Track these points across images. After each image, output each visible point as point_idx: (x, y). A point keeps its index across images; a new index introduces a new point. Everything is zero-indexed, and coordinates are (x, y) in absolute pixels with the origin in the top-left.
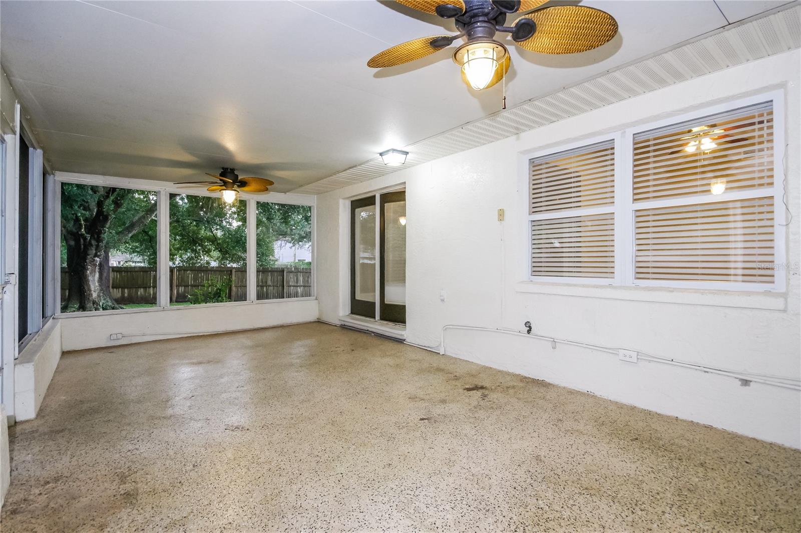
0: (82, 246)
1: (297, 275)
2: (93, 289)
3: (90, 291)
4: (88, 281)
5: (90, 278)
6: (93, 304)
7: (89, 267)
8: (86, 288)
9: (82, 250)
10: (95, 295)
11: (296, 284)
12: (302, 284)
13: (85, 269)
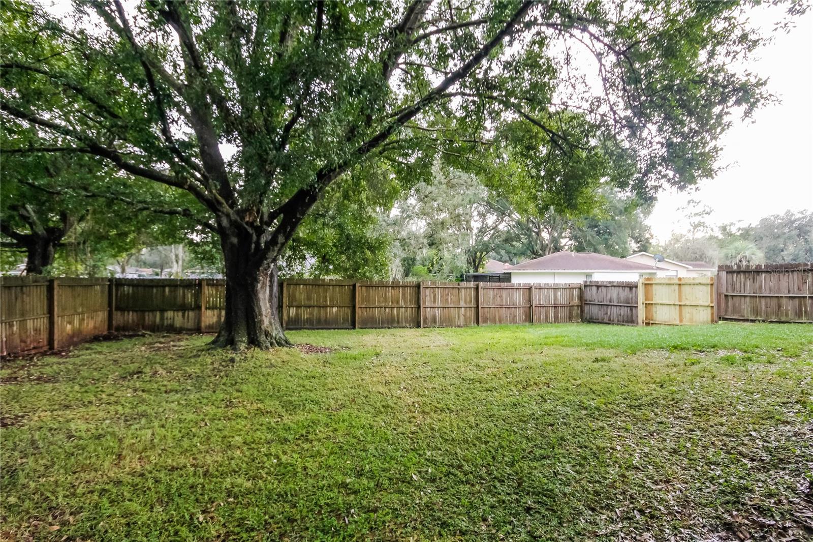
0: (253, 246)
1: (434, 292)
2: (264, 313)
3: (261, 314)
4: (258, 300)
5: (261, 296)
6: (266, 336)
7: (261, 278)
8: (257, 310)
9: (252, 251)
10: (266, 322)
11: (433, 306)
12: (440, 305)
13: (256, 280)
